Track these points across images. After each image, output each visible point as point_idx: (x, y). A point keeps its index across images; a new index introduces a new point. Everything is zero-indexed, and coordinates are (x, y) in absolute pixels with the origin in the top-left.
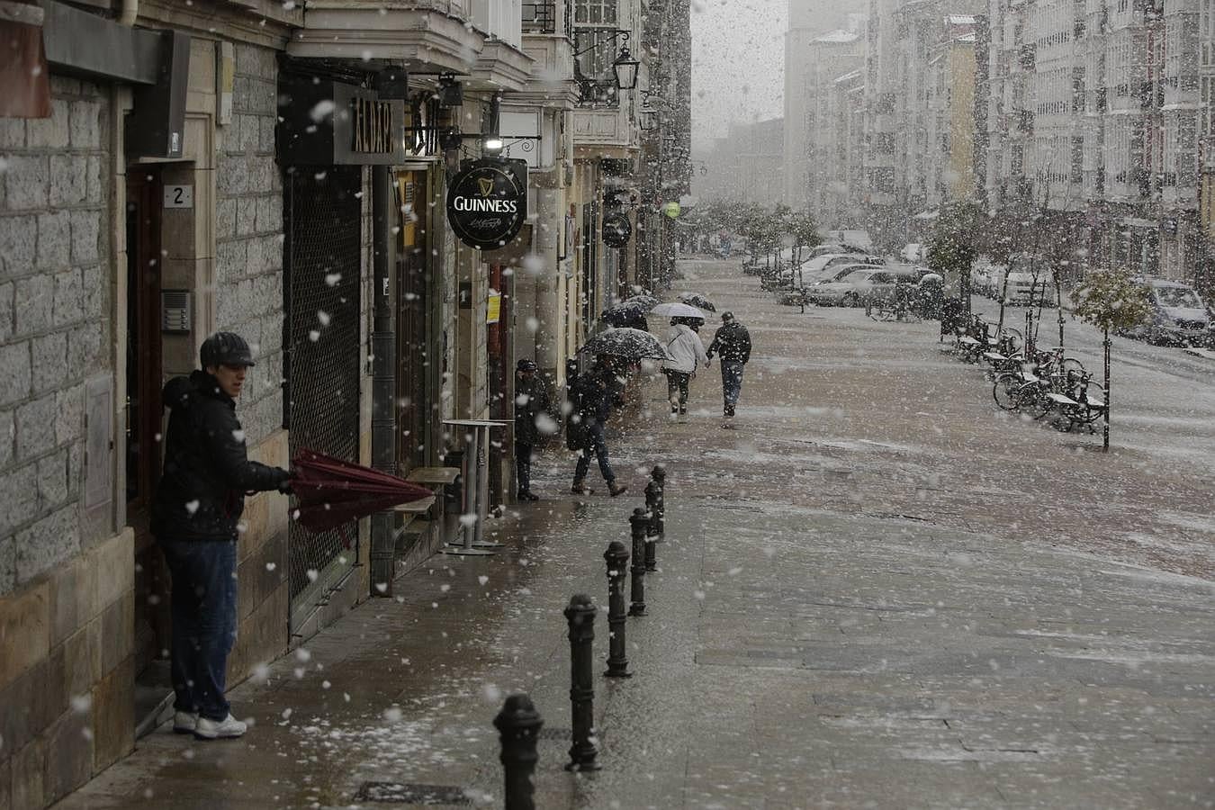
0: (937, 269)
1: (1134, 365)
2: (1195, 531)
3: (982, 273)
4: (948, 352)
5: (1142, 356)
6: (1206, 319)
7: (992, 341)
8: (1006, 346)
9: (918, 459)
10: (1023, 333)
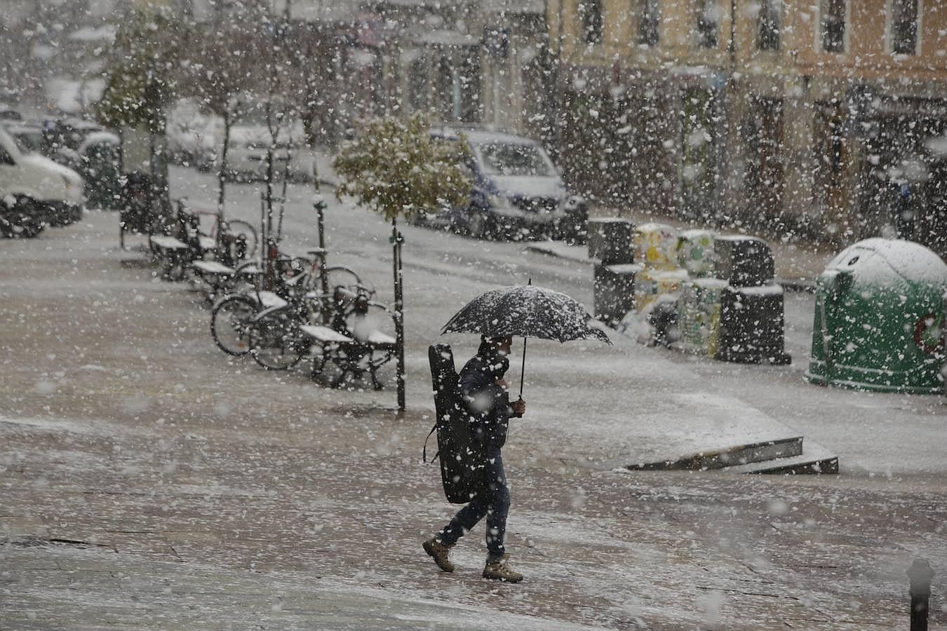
0: (112, 125)
1: (444, 273)
2: (552, 543)
3: (185, 130)
4: (136, 263)
5: (453, 257)
6: (560, 193)
7: (207, 243)
8: (229, 249)
9: (85, 444)
10: (258, 227)
